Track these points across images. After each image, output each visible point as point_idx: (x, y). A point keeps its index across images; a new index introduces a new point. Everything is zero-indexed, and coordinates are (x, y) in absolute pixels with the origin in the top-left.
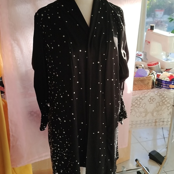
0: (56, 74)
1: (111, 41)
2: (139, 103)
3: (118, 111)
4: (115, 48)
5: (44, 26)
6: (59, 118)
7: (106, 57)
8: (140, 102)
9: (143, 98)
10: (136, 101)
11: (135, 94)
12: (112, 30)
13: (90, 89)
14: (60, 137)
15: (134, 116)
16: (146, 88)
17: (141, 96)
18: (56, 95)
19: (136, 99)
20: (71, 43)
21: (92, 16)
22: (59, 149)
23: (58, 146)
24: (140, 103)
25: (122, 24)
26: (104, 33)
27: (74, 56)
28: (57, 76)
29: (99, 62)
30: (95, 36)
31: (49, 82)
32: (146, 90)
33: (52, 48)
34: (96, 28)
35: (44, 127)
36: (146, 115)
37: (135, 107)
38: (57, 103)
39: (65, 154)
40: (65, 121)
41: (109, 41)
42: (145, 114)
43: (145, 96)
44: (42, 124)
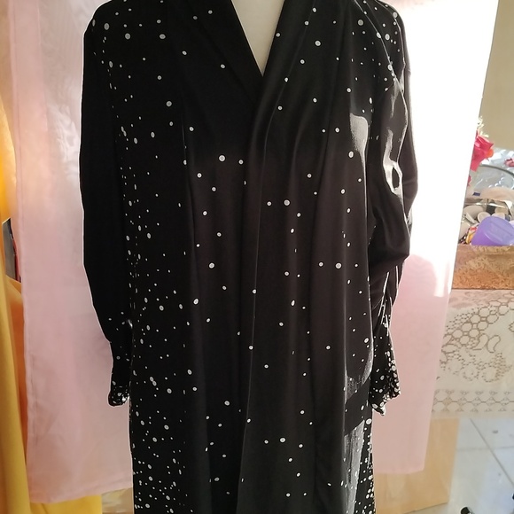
0: (144, 232)
1: (337, 130)
2: (474, 333)
3: (362, 372)
4: (351, 154)
5: (111, 64)
6: (152, 379)
7: (318, 183)
8: (479, 330)
9: (491, 319)
10: (467, 327)
11: (467, 302)
12: (349, 90)
13: (254, 291)
14: (155, 440)
15: (456, 373)
16: (507, 282)
17: (485, 312)
18: (146, 300)
19: (465, 321)
20: (191, 129)
21: (278, 35)
22: (151, 479)
23: (150, 467)
24: (480, 336)
25: (390, 67)
26: (315, 100)
27: (199, 175)
28: (149, 236)
29: (287, 203)
30: (280, 108)
31: (130, 253)
32: (507, 291)
33: (136, 141)
34: (286, 80)
35: (119, 395)
36: (497, 375)
37: (459, 346)
38: (148, 328)
39: (168, 498)
40: (169, 391)
41: (330, 130)
42: (495, 371)
43: (498, 313)
44: (114, 383)
